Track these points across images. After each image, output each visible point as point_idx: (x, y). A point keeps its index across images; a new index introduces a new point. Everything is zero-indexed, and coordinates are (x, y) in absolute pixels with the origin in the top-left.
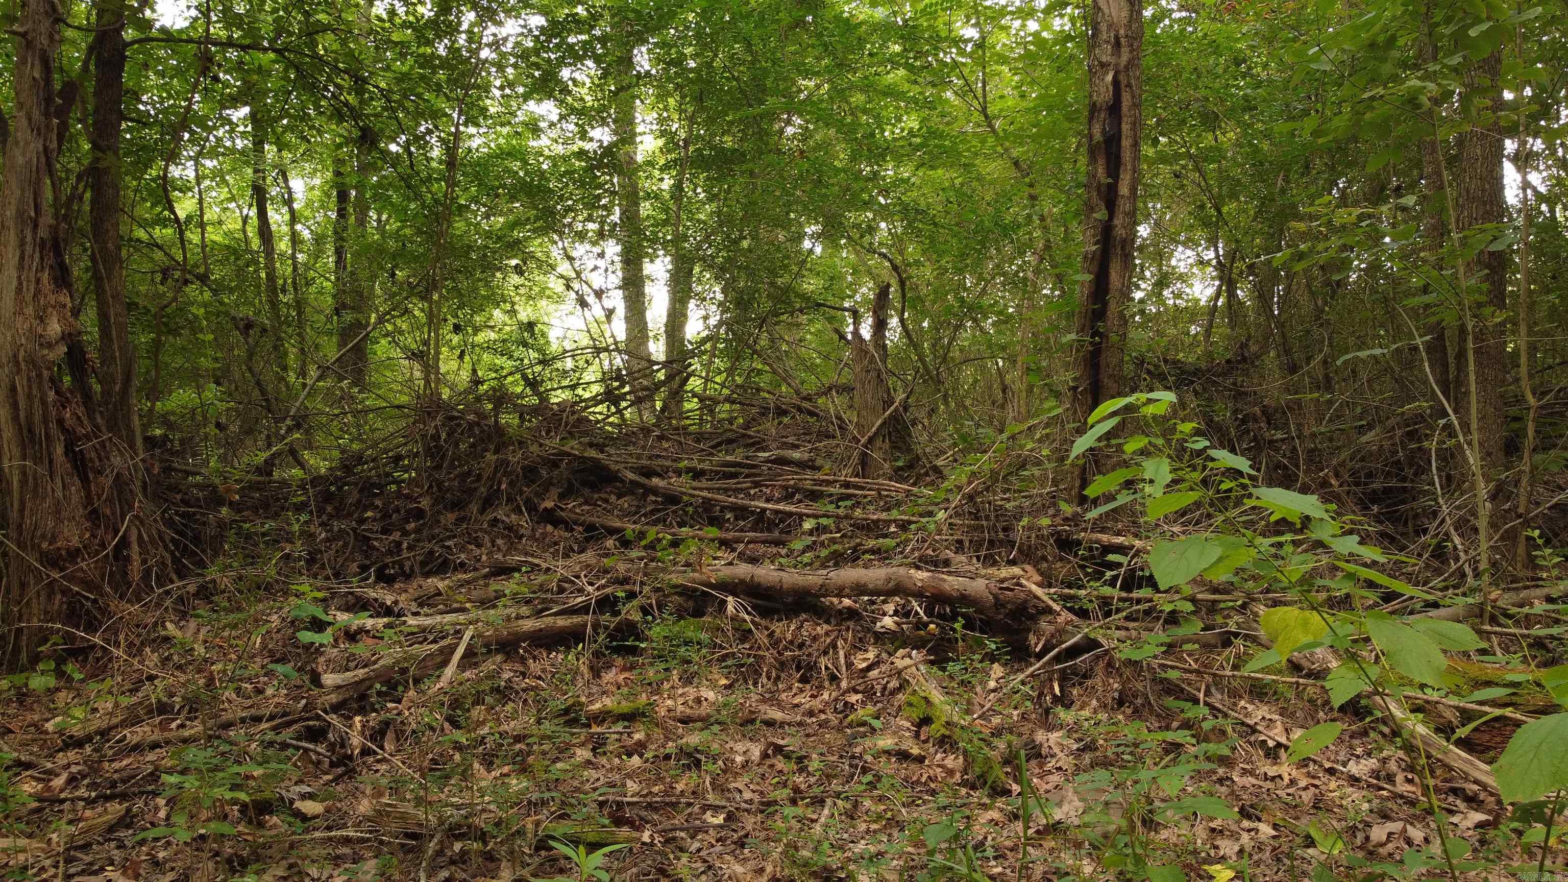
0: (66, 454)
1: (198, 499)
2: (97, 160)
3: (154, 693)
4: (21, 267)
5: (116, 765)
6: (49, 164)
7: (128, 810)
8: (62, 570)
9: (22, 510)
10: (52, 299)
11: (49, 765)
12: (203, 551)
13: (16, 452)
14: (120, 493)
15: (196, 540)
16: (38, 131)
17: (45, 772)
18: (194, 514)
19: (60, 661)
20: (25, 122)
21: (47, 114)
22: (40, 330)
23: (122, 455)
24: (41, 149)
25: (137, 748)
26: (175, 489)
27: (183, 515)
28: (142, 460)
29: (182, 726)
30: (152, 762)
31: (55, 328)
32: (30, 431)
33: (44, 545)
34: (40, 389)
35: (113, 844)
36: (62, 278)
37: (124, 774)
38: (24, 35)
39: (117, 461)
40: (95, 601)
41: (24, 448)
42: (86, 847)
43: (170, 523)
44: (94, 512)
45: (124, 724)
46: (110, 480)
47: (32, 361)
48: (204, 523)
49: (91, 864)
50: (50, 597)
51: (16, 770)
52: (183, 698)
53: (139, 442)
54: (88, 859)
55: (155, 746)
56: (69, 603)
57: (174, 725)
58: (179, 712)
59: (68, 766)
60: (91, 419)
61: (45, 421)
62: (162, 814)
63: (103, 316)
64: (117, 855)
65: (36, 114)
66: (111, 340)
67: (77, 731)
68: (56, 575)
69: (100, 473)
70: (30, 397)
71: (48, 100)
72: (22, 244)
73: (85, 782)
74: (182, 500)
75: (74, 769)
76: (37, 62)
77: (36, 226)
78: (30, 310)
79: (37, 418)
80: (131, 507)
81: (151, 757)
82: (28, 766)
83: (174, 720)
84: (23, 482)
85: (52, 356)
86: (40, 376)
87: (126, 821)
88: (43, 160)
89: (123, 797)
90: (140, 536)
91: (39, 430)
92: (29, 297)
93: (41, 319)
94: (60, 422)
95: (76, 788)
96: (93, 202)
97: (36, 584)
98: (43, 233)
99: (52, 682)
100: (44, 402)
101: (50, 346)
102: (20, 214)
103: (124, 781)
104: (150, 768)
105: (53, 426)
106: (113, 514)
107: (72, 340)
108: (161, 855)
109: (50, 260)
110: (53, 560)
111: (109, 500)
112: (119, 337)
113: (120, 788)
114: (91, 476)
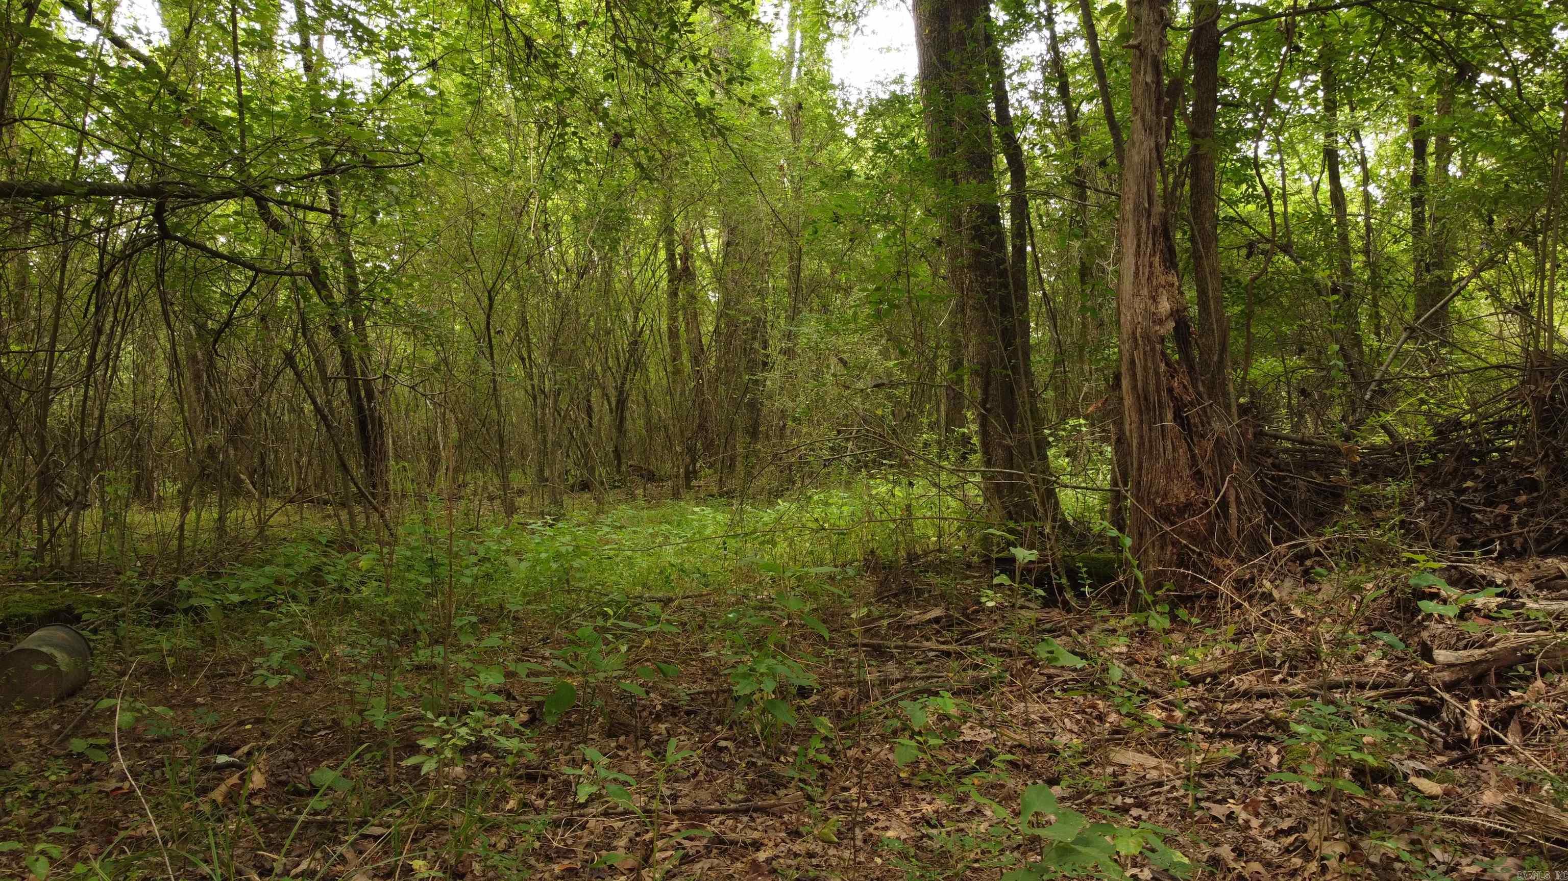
0: (1175, 420)
1: (1288, 464)
2: (1196, 147)
3: (1260, 644)
4: (1137, 254)
5: (1227, 707)
6: (1160, 158)
7: (1245, 751)
8: (1173, 523)
9: (1140, 469)
10: (1162, 280)
11: (1170, 697)
12: (1294, 514)
13: (1135, 417)
14: (1220, 455)
15: (1288, 503)
16: (1149, 129)
17: (1167, 703)
18: (1284, 478)
19: (1174, 606)
20: (1139, 124)
21: (1158, 113)
22: (1153, 309)
23: (1221, 420)
24: (1153, 145)
25: (1247, 695)
26: (1266, 453)
27: (1273, 479)
28: (1238, 426)
29: (1283, 681)
30: (1262, 711)
31: (1165, 306)
32: (1146, 399)
33: (1158, 501)
34: (1154, 362)
35: (1233, 780)
36: (1170, 260)
37: (1238, 717)
38: (1137, 47)
39: (1216, 425)
40: (1200, 554)
41: (1141, 414)
42: (1209, 776)
43: (1263, 485)
44: (1199, 472)
45: (1230, 670)
46: (1212, 443)
47: (1147, 337)
48: (1294, 488)
49: (1215, 793)
50: (1162, 548)
51: (1143, 696)
52: (1284, 654)
53: (1234, 409)
54: (1212, 788)
55: (1261, 695)
56: (1179, 555)
57: (1276, 678)
58: (1280, 666)
59: (1186, 701)
60: (1195, 387)
61: (1158, 391)
62: (1275, 760)
63: (1202, 293)
64: (1237, 790)
65: (1148, 115)
66: (1209, 314)
67: (1193, 669)
68: (1168, 528)
69: (1203, 436)
70: (1145, 368)
71: (1159, 100)
72: (1138, 233)
73: (1203, 717)
74: (1273, 465)
75: (1192, 704)
76: (1149, 69)
77: (1149, 216)
78: (1145, 292)
79: (1152, 387)
80: (1230, 469)
81: (1259, 705)
82: (1156, 696)
83: (1277, 673)
84: (1141, 444)
85: (1162, 332)
86: (1153, 349)
87: (1242, 760)
88: (1154, 155)
89: (1238, 738)
90: (1238, 497)
91: (1154, 398)
92: (1144, 280)
93: (1154, 299)
94: (1170, 390)
95: (1195, 721)
96: (1192, 186)
97: (1152, 535)
98: (1155, 221)
99: (1167, 624)
100: (1157, 373)
101: (1161, 322)
102: (1137, 206)
103: (1237, 724)
104: (1260, 716)
105: (1164, 394)
106: (1215, 474)
107: (1178, 315)
108: (1278, 799)
109: (1161, 245)
110: (1165, 516)
111: (1211, 462)
112: (1217, 310)
113: (1234, 729)
114: (1196, 440)
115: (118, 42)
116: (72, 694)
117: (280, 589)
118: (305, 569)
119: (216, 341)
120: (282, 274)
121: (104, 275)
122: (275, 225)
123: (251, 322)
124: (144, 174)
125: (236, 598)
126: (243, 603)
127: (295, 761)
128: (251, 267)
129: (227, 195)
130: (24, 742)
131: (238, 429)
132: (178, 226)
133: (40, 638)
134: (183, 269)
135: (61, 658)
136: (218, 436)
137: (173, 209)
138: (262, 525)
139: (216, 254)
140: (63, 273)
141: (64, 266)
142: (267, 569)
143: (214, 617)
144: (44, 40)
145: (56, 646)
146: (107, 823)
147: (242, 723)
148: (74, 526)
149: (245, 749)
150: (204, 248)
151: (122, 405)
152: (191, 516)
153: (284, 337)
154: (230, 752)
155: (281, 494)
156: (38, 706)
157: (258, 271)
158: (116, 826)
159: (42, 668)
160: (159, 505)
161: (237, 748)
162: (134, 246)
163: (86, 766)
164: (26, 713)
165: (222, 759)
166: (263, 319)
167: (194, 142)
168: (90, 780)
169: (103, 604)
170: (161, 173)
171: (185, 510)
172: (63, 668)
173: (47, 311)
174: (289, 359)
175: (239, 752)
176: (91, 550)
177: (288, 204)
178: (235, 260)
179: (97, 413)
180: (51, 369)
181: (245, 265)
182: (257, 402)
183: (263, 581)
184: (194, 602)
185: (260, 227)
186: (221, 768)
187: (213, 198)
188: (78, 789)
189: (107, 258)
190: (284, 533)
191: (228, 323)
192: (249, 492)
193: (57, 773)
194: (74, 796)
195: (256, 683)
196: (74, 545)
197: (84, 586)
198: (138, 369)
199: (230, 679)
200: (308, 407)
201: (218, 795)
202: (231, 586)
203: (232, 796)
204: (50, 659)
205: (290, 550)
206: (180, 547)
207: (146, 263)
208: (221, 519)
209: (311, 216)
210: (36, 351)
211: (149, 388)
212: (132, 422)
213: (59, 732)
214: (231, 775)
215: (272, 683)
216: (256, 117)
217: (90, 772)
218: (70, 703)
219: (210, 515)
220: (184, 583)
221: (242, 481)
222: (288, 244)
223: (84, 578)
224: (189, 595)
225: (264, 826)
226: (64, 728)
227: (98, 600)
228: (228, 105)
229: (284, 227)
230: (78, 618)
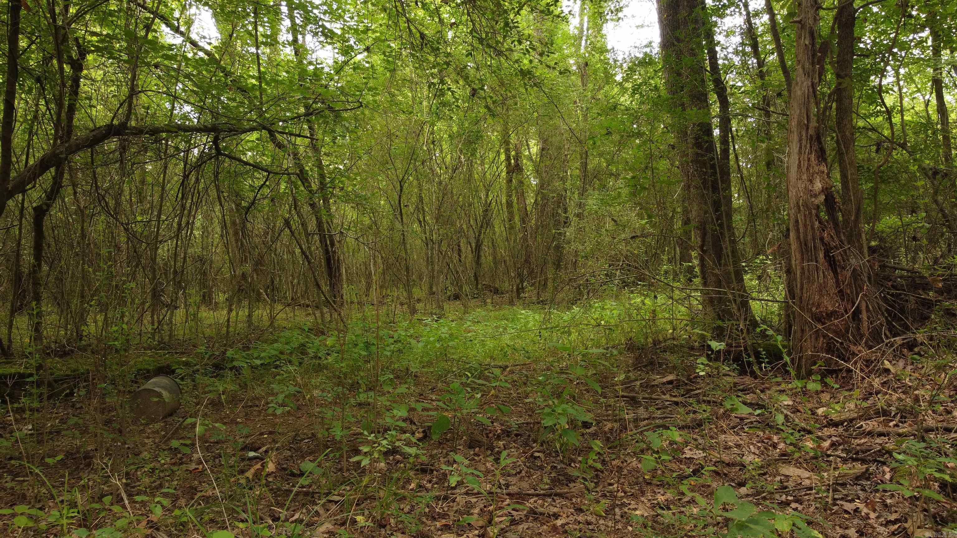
0: (825, 257)
1: (903, 285)
2: (840, 84)
3: (881, 402)
4: (800, 153)
5: (858, 441)
6: (814, 91)
7: (867, 470)
8: (823, 324)
9: (802, 289)
10: (816, 169)
11: (820, 434)
12: (907, 318)
13: (798, 256)
14: (856, 280)
15: (902, 311)
16: (807, 74)
17: (818, 437)
18: (900, 294)
19: (824, 376)
20: (801, 70)
21: (813, 64)
22: (810, 188)
23: (856, 258)
24: (810, 84)
25: (870, 434)
26: (888, 278)
27: (892, 295)
28: (868, 261)
29: (896, 425)
30: (881, 444)
31: (818, 185)
32: (806, 245)
33: (814, 309)
34: (811, 221)
35: (859, 487)
36: (822, 155)
37: (864, 448)
38: (799, 22)
39: (853, 261)
40: (842, 344)
41: (802, 255)
42: (844, 485)
43: (885, 299)
44: (841, 291)
45: (860, 418)
46: (849, 273)
47: (806, 205)
48: (907, 301)
49: (847, 496)
50: (816, 339)
51: (802, 433)
52: (897, 409)
53: (866, 250)
54: (845, 492)
55: (881, 435)
56: (828, 344)
57: (891, 424)
58: (894, 416)
59: (830, 437)
60: (839, 237)
61: (814, 239)
62: (888, 476)
63: (844, 176)
64: (862, 494)
65: (807, 65)
66: (849, 190)
67: (835, 417)
68: (820, 326)
69: (843, 268)
70: (805, 226)
71: (814, 55)
72: (800, 140)
73: (841, 447)
74: (892, 286)
75: (834, 439)
76: (807, 35)
77: (808, 129)
78: (805, 177)
79: (809, 237)
80: (862, 289)
81: (879, 440)
82: (809, 432)
83: (892, 421)
84: (803, 273)
85: (817, 202)
86: (810, 213)
87: (865, 475)
88: (811, 90)
89: (863, 461)
90: (867, 307)
91: (811, 244)
92: (804, 170)
93: (811, 181)
94: (822, 239)
95: (836, 450)
96: (837, 109)
97: (810, 331)
98: (811, 132)
99: (819, 387)
100: (813, 228)
101: (816, 196)
102: (799, 123)
103: (863, 452)
104: (879, 448)
105: (818, 241)
106: (852, 293)
107: (828, 192)
108: (889, 501)
109: (816, 147)
110: (819, 319)
111: (850, 284)
112: (853, 187)
113: (861, 456)
114: (839, 271)
115: (194, 44)
116: (171, 415)
117: (282, 357)
118: (296, 345)
119: (246, 213)
120: (283, 174)
121: (186, 177)
122: (280, 146)
123: (266, 202)
124: (208, 118)
125: (258, 362)
126: (262, 364)
127: (292, 457)
128: (266, 171)
129: (252, 129)
130: (146, 441)
131: (259, 263)
132: (225, 148)
133: (155, 383)
134: (229, 172)
135: (165, 394)
136: (248, 267)
137: (223, 138)
138: (272, 319)
139: (246, 163)
140: (164, 176)
141: (165, 172)
142: (276, 345)
143: (247, 372)
144: (155, 45)
145: (162, 387)
146: (191, 487)
147: (262, 434)
148: (171, 319)
149: (264, 449)
150: (240, 160)
151: (195, 250)
152: (234, 313)
153: (284, 211)
154: (256, 450)
155: (283, 301)
156: (153, 421)
157: (269, 173)
158: (196, 489)
159: (156, 399)
160: (216, 307)
161: (260, 448)
162: (202, 159)
163: (179, 456)
164: (147, 424)
165: (252, 454)
166: (272, 200)
167: (234, 100)
168: (181, 464)
169: (187, 364)
170: (217, 119)
171: (230, 310)
172: (167, 400)
173: (156, 198)
174: (287, 223)
175: (261, 450)
176: (180, 333)
177: (286, 133)
178: (257, 167)
179: (182, 255)
180: (158, 230)
181: (262, 169)
182: (269, 248)
183: (274, 353)
184: (235, 363)
185: (271, 146)
186: (250, 459)
187: (245, 131)
188: (175, 468)
189: (188, 166)
190: (285, 324)
191: (253, 203)
192: (265, 300)
193: (165, 459)
194: (173, 471)
195: (270, 411)
196: (171, 330)
197: (176, 353)
198: (204, 229)
199: (255, 408)
200: (298, 251)
201: (250, 474)
202: (256, 355)
203: (257, 475)
204: (159, 395)
205: (287, 333)
206: (228, 332)
207: (209, 168)
208: (250, 316)
209: (299, 140)
210: (150, 220)
211: (210, 240)
212: (201, 260)
213: (164, 436)
214: (257, 463)
215: (279, 412)
216: (268, 84)
217: (181, 459)
218: (169, 419)
219: (243, 313)
220: (230, 353)
221: (261, 294)
222: (287, 156)
223: (176, 349)
224: (233, 360)
225: (275, 493)
226: (167, 433)
227: (183, 362)
228: (253, 77)
229: (284, 146)
230: (173, 372)
